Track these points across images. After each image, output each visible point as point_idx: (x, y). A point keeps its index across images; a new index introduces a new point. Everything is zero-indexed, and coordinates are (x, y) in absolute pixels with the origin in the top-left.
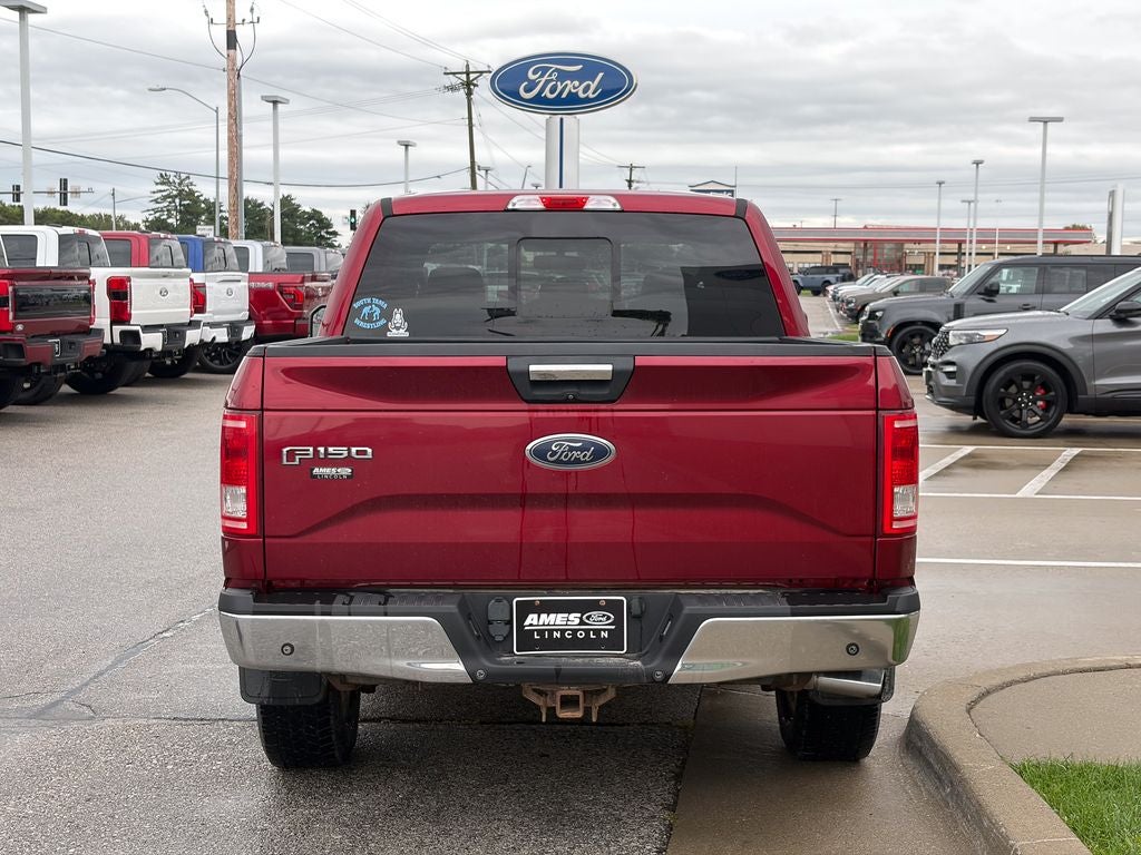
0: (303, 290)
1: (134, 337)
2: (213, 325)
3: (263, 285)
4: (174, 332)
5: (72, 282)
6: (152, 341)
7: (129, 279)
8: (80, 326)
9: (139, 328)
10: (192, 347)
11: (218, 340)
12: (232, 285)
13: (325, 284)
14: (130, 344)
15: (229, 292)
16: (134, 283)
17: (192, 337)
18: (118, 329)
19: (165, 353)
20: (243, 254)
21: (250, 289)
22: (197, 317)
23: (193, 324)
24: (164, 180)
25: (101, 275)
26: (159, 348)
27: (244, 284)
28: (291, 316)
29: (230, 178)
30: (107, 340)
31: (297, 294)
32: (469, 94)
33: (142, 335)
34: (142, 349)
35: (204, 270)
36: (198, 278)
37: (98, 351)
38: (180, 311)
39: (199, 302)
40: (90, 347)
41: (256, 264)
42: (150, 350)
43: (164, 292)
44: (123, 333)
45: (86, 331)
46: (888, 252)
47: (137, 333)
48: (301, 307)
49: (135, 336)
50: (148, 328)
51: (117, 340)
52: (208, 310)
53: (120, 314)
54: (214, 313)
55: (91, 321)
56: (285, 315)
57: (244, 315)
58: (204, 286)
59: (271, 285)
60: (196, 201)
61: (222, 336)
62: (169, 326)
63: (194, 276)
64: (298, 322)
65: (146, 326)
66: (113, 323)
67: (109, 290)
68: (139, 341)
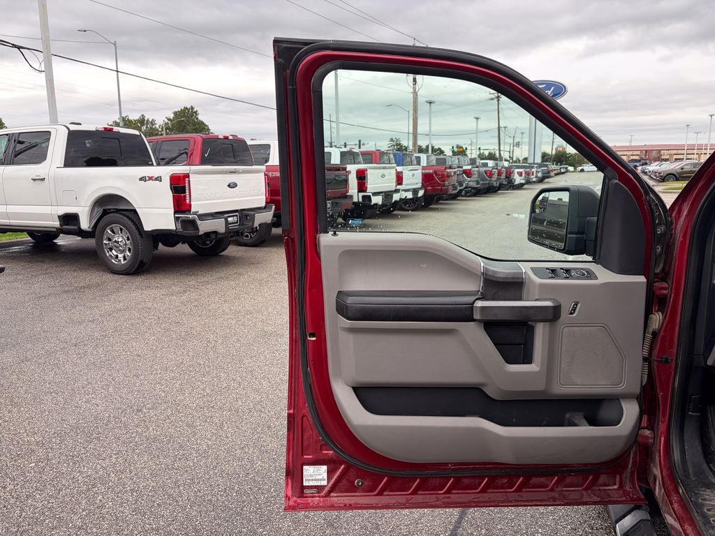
0: (445, 173)
1: (367, 198)
2: (406, 191)
3: (428, 171)
4: (387, 195)
5: (339, 172)
6: (377, 200)
8: (342, 194)
9: (371, 194)
10: (396, 201)
11: (408, 197)
12: (414, 172)
13: (454, 170)
14: (367, 202)
15: (413, 175)
16: (369, 172)
17: (396, 197)
18: (361, 194)
19: (383, 205)
20: (418, 159)
21: (422, 173)
22: (399, 187)
23: (397, 191)
24: (392, 140)
25: (352, 168)
26: (380, 203)
27: (420, 171)
28: (439, 185)
29: (413, 134)
30: (355, 200)
31: (443, 175)
32: (498, 100)
33: (372, 197)
34: (372, 204)
35: (403, 165)
36: (399, 169)
37: (351, 206)
38: (390, 184)
39: (399, 179)
40: (346, 204)
41: (424, 162)
42: (376, 204)
43: (383, 176)
44: (363, 196)
45: (345, 196)
46: (654, 154)
47: (370, 196)
48: (444, 181)
49: (369, 197)
50: (375, 194)
51: (361, 200)
52: (404, 183)
53: (362, 187)
54: (407, 185)
55: (347, 191)
56: (437, 184)
57: (419, 185)
58: (402, 172)
59: (431, 171)
60: (402, 146)
61: (410, 195)
62: (385, 192)
63: (397, 168)
64: (443, 188)
65: (375, 193)
66: (359, 191)
67: (357, 175)
68: (370, 200)
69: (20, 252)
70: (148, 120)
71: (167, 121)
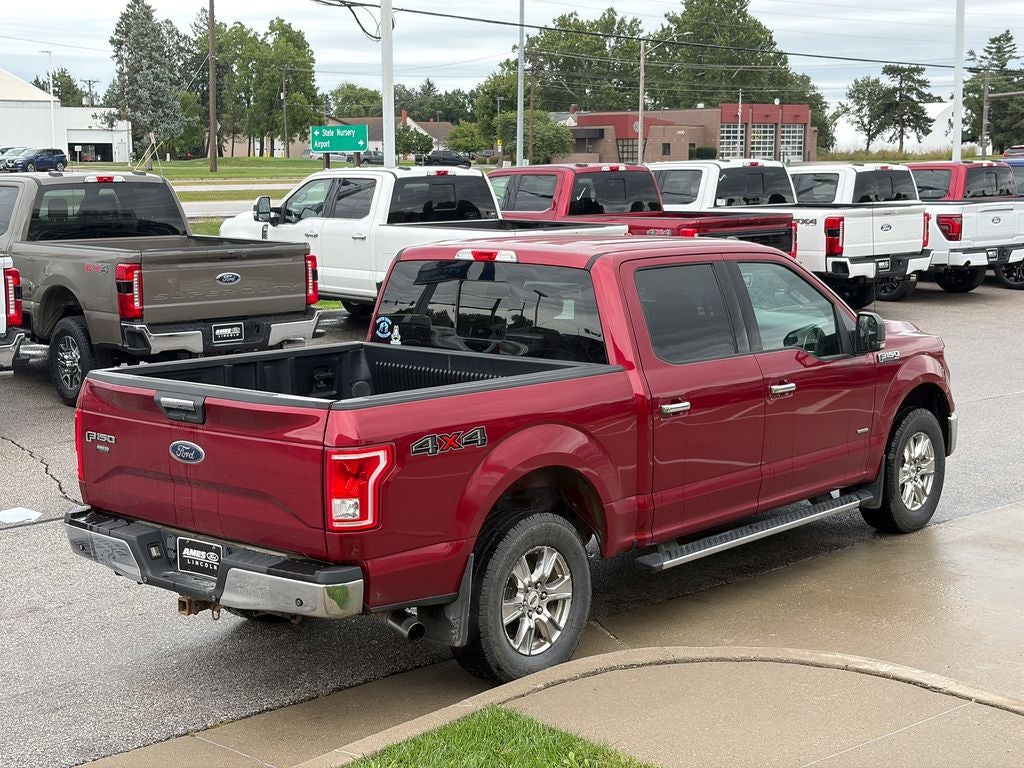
1: (842, 267)
2: (967, 251)
7: (842, 219)
9: (847, 260)
11: (973, 264)
14: (841, 274)
16: (847, 222)
18: (831, 260)
33: (850, 265)
34: (850, 277)
36: (953, 210)
44: (834, 263)
47: (845, 264)
50: (854, 260)
51: (830, 270)
52: (964, 237)
53: (833, 248)
54: (973, 239)
58: (960, 216)
61: (981, 260)
65: (854, 258)
66: (828, 255)
67: (825, 228)
68: (846, 270)
69: (333, 327)
70: (623, 20)
71: (666, 23)
